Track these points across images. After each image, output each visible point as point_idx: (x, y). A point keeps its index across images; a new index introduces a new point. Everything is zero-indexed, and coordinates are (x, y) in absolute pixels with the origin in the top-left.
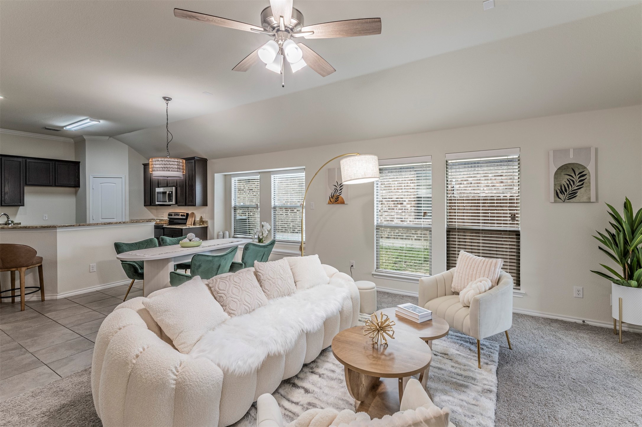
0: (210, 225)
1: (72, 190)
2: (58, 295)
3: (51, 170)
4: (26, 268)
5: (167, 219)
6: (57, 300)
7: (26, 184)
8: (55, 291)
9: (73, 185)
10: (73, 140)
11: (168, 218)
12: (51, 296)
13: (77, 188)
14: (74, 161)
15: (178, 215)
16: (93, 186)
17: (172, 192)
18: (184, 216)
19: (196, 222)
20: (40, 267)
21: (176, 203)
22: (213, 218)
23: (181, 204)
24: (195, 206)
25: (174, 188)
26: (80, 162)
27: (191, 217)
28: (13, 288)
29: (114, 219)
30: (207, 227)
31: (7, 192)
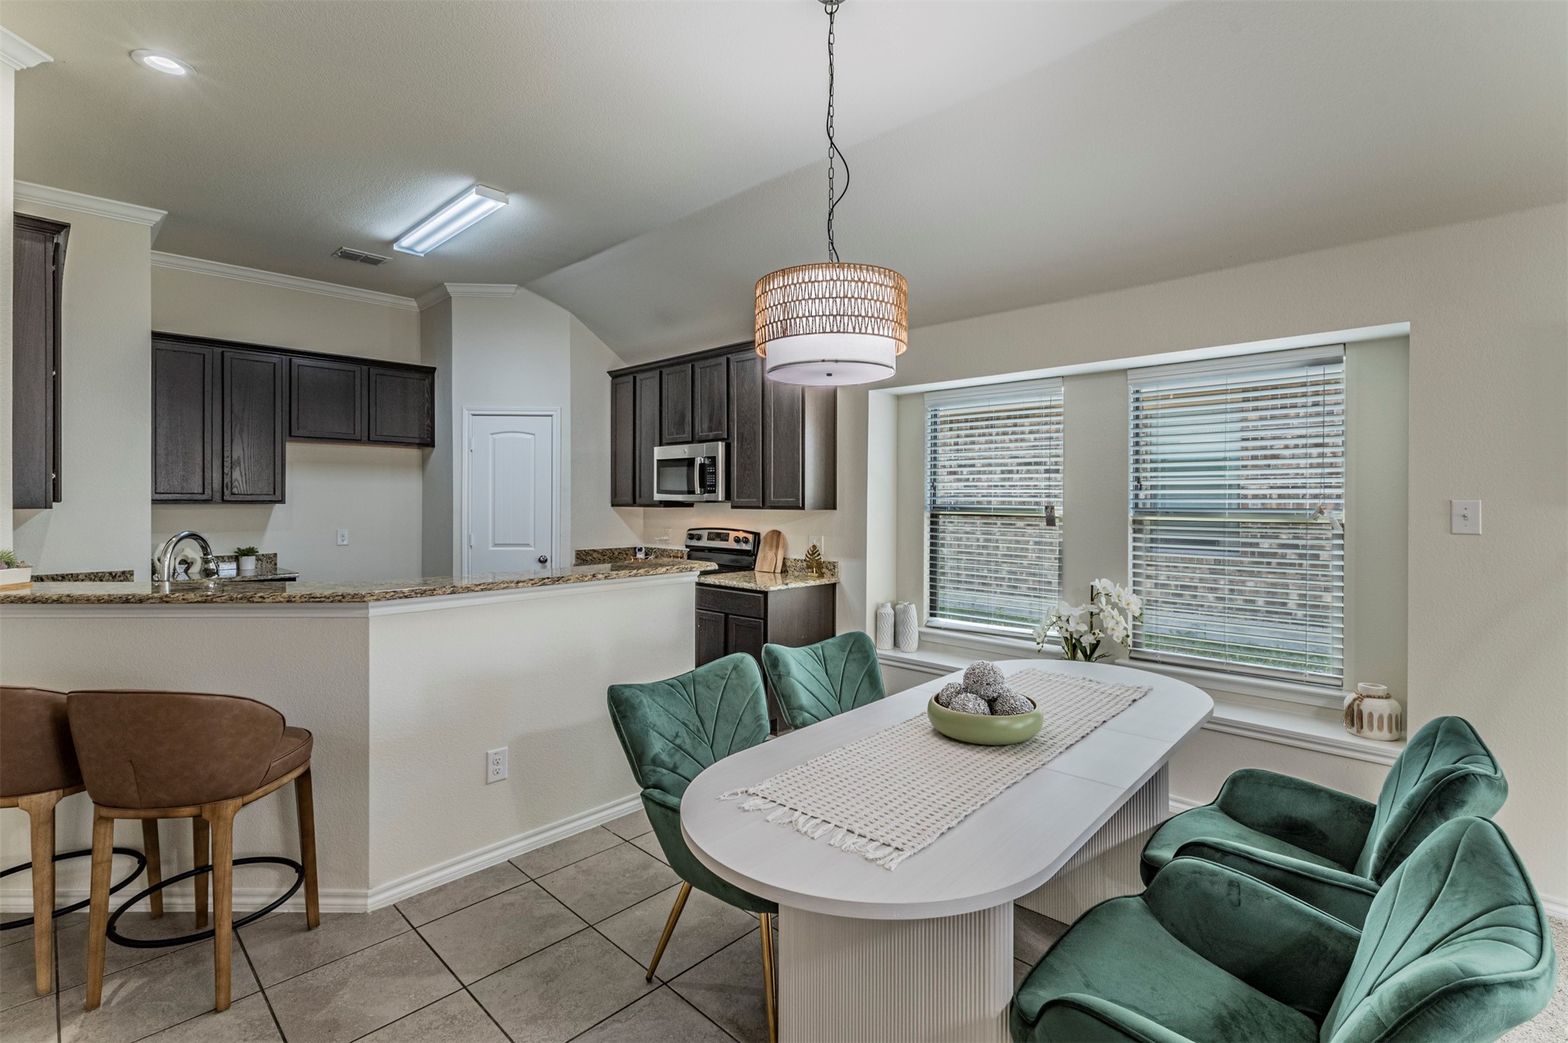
0: (844, 577)
1: (413, 453)
2: (370, 892)
3: (358, 387)
4: (239, 801)
5: (684, 548)
6: (364, 915)
7: (290, 435)
8: (358, 875)
9: (417, 441)
10: (414, 304)
11: (687, 546)
12: (345, 896)
13: (428, 450)
14: (420, 364)
15: (724, 538)
16: (470, 444)
17: (713, 460)
18: (746, 541)
19: (788, 564)
20: (304, 783)
21: (728, 496)
22: (858, 551)
23: (744, 501)
24: (803, 508)
25: (721, 446)
26: (435, 369)
27: (771, 546)
28: (201, 864)
29: (528, 545)
30: (834, 585)
31: (239, 457)
